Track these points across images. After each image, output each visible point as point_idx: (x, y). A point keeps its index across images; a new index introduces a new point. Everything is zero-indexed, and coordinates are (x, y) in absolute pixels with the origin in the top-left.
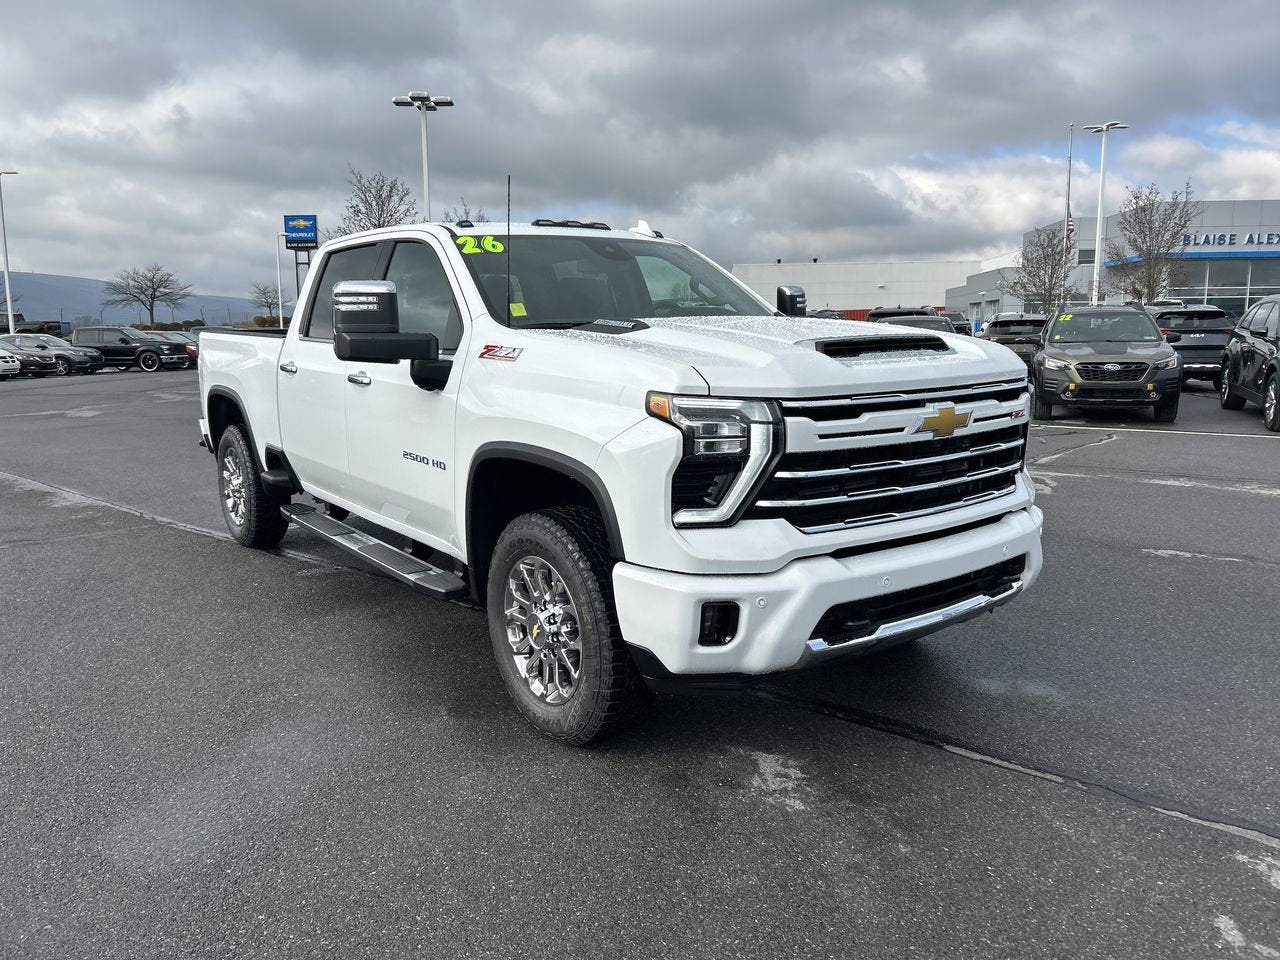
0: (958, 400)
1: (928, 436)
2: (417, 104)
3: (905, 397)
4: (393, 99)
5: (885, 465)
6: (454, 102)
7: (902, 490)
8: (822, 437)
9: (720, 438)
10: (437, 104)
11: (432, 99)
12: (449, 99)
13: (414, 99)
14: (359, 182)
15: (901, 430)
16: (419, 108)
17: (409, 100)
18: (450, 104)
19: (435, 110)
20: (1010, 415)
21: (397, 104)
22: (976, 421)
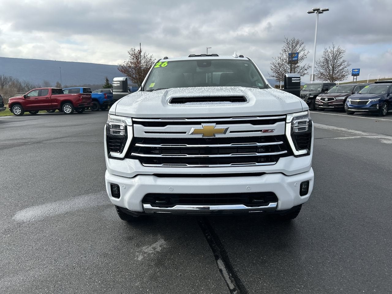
0: (218, 123)
1: (200, 136)
2: (316, 12)
3: (187, 120)
4: (307, 12)
5: (179, 145)
6: (329, 9)
7: (188, 156)
8: (146, 132)
9: (120, 130)
10: (323, 11)
11: (321, 9)
12: (327, 8)
13: (314, 10)
14: (287, 41)
15: (185, 133)
16: (316, 13)
17: (313, 11)
18: (328, 10)
19: (323, 13)
20: (261, 131)
21: (309, 13)
22: (231, 132)
